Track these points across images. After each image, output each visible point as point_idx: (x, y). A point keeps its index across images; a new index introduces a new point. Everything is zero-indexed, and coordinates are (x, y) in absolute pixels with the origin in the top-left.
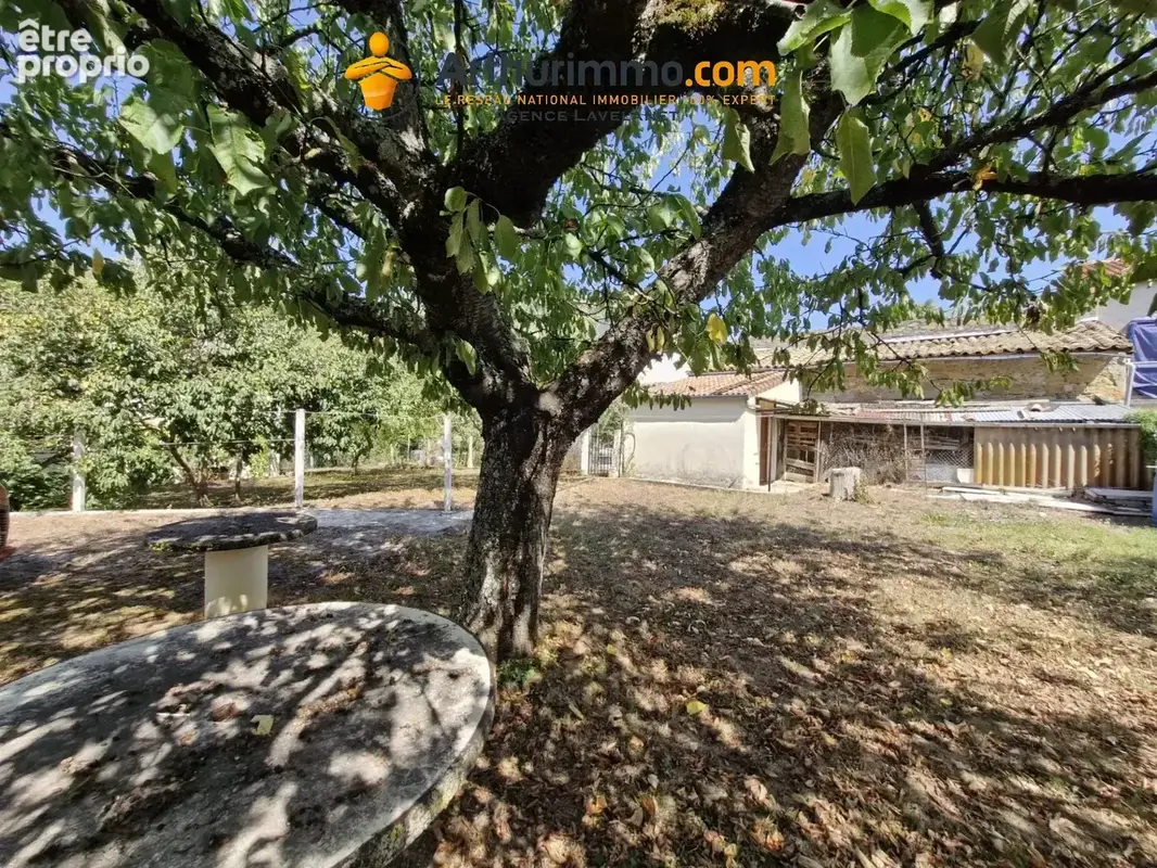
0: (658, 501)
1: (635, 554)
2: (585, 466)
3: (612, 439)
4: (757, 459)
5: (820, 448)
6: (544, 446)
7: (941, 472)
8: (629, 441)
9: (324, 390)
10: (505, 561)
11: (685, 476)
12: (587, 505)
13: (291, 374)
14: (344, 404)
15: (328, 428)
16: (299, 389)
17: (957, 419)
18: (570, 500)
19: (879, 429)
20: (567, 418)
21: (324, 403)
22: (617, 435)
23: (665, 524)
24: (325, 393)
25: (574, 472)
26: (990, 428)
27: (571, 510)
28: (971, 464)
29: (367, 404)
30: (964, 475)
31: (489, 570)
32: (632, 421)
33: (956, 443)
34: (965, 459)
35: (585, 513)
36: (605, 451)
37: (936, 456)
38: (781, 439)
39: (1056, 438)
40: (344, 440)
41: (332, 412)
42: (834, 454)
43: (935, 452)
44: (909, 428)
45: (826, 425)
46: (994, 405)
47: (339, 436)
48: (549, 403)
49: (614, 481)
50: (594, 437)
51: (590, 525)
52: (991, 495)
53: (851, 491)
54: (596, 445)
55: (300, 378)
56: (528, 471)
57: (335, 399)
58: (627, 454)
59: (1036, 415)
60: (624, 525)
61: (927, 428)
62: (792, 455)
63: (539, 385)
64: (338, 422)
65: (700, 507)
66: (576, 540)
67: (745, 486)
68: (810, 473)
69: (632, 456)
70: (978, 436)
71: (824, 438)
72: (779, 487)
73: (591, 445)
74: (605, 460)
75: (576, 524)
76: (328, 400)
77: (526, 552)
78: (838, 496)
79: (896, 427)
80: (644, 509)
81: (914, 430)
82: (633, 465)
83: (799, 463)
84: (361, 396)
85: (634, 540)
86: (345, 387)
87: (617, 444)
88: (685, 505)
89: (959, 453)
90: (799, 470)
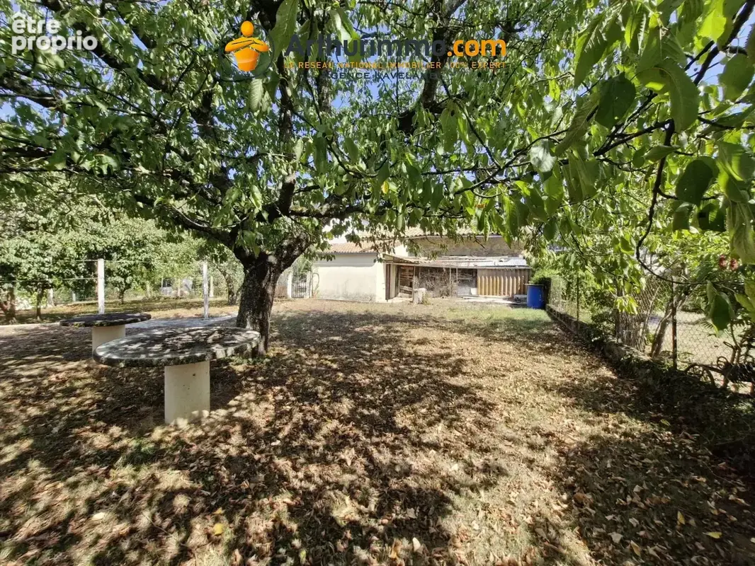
0: (328, 308)
1: (313, 328)
2: (289, 292)
3: (305, 276)
4: (384, 286)
5: (415, 280)
6: (270, 275)
7: (464, 290)
8: (315, 278)
9: (115, 247)
10: (255, 319)
11: (346, 296)
12: (290, 311)
13: (92, 237)
14: (129, 255)
15: (117, 271)
16: (98, 246)
17: (471, 265)
18: (280, 310)
19: (439, 270)
20: (279, 265)
21: (115, 255)
22: (308, 275)
23: (331, 317)
24: (117, 249)
25: (283, 297)
26: (483, 269)
27: (281, 314)
28: (476, 286)
29: (145, 256)
30: (474, 291)
31: (248, 323)
32: (317, 266)
33: (469, 276)
34: (474, 284)
35: (289, 315)
36: (302, 285)
37: (463, 282)
38: (397, 276)
39: (506, 273)
40: (129, 279)
41: (121, 261)
42: (421, 283)
43: (463, 281)
44: (452, 269)
45: (418, 268)
46: (489, 259)
47: (125, 276)
48: (272, 259)
49: (307, 300)
50: (295, 276)
51: (291, 320)
52: (482, 299)
53: (421, 299)
54: (298, 281)
55: (98, 239)
56: (264, 285)
57: (123, 253)
58: (315, 285)
59: (501, 264)
60: (310, 318)
61: (459, 269)
62: (403, 284)
63: (267, 252)
64: (125, 267)
65: (349, 310)
66: (284, 325)
67: (377, 300)
68: (410, 293)
69: (317, 286)
70: (479, 272)
71: (417, 275)
72: (396, 300)
73: (293, 281)
74: (303, 290)
75: (284, 319)
76: (118, 254)
77: (263, 315)
78: (416, 301)
79: (447, 269)
80: (320, 312)
81: (454, 270)
82: (318, 292)
83: (406, 288)
84: (140, 251)
85: (312, 323)
86: (129, 245)
87: (308, 281)
88: (342, 309)
89: (472, 281)
90: (406, 292)
